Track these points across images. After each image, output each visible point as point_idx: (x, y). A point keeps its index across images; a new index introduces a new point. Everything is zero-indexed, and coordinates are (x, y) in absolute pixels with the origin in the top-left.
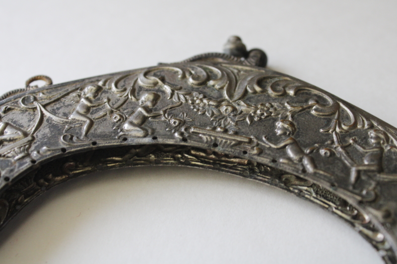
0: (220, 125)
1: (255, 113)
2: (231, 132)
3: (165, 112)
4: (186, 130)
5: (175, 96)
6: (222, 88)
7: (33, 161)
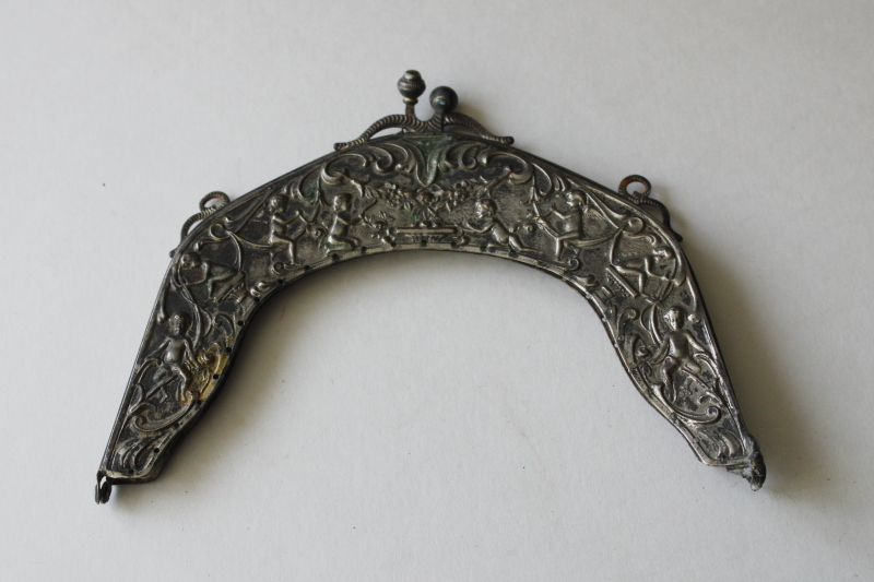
0: (422, 219)
1: (453, 196)
2: (434, 226)
3: (363, 215)
4: (391, 232)
5: (368, 192)
6: (413, 170)
7: (256, 299)
